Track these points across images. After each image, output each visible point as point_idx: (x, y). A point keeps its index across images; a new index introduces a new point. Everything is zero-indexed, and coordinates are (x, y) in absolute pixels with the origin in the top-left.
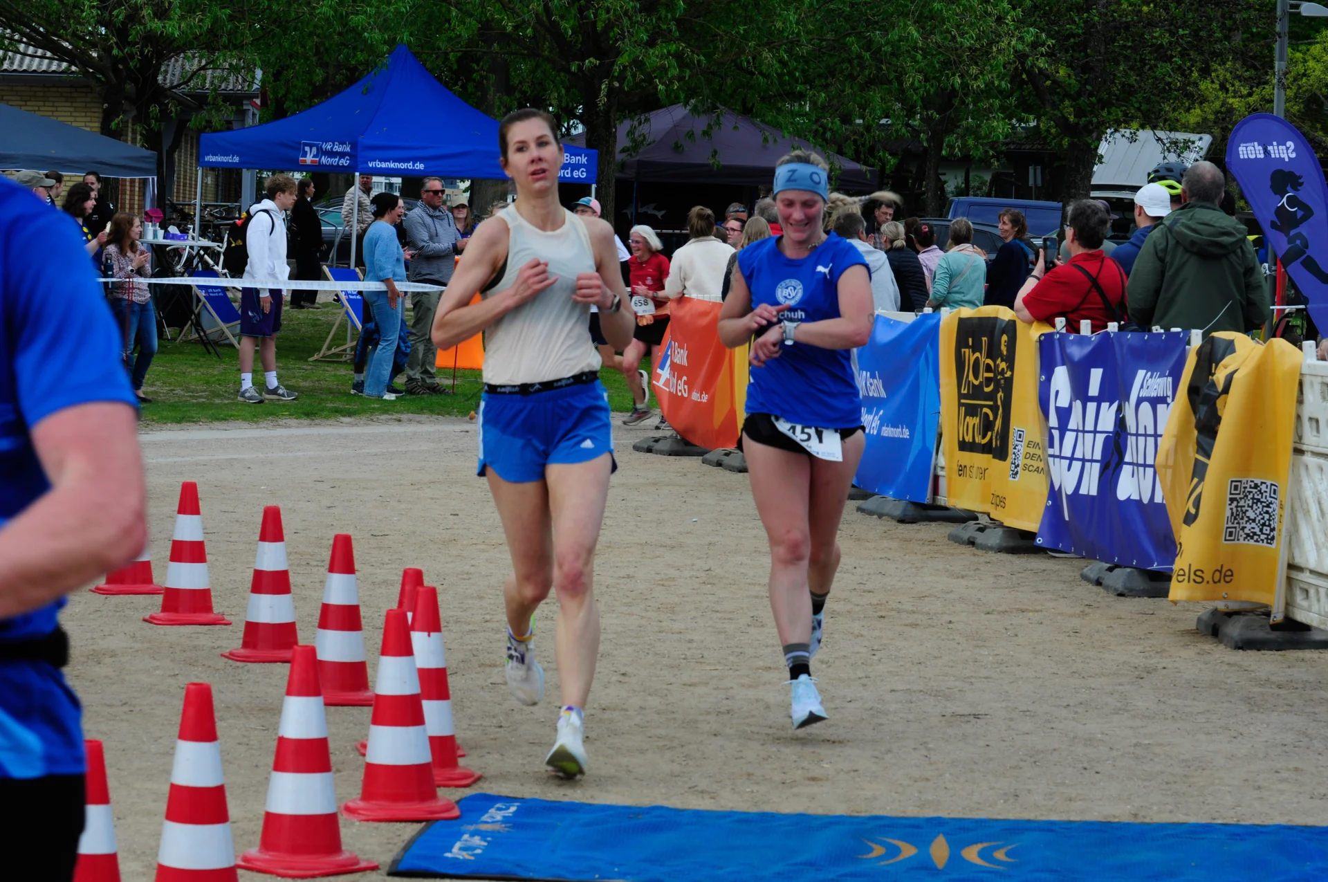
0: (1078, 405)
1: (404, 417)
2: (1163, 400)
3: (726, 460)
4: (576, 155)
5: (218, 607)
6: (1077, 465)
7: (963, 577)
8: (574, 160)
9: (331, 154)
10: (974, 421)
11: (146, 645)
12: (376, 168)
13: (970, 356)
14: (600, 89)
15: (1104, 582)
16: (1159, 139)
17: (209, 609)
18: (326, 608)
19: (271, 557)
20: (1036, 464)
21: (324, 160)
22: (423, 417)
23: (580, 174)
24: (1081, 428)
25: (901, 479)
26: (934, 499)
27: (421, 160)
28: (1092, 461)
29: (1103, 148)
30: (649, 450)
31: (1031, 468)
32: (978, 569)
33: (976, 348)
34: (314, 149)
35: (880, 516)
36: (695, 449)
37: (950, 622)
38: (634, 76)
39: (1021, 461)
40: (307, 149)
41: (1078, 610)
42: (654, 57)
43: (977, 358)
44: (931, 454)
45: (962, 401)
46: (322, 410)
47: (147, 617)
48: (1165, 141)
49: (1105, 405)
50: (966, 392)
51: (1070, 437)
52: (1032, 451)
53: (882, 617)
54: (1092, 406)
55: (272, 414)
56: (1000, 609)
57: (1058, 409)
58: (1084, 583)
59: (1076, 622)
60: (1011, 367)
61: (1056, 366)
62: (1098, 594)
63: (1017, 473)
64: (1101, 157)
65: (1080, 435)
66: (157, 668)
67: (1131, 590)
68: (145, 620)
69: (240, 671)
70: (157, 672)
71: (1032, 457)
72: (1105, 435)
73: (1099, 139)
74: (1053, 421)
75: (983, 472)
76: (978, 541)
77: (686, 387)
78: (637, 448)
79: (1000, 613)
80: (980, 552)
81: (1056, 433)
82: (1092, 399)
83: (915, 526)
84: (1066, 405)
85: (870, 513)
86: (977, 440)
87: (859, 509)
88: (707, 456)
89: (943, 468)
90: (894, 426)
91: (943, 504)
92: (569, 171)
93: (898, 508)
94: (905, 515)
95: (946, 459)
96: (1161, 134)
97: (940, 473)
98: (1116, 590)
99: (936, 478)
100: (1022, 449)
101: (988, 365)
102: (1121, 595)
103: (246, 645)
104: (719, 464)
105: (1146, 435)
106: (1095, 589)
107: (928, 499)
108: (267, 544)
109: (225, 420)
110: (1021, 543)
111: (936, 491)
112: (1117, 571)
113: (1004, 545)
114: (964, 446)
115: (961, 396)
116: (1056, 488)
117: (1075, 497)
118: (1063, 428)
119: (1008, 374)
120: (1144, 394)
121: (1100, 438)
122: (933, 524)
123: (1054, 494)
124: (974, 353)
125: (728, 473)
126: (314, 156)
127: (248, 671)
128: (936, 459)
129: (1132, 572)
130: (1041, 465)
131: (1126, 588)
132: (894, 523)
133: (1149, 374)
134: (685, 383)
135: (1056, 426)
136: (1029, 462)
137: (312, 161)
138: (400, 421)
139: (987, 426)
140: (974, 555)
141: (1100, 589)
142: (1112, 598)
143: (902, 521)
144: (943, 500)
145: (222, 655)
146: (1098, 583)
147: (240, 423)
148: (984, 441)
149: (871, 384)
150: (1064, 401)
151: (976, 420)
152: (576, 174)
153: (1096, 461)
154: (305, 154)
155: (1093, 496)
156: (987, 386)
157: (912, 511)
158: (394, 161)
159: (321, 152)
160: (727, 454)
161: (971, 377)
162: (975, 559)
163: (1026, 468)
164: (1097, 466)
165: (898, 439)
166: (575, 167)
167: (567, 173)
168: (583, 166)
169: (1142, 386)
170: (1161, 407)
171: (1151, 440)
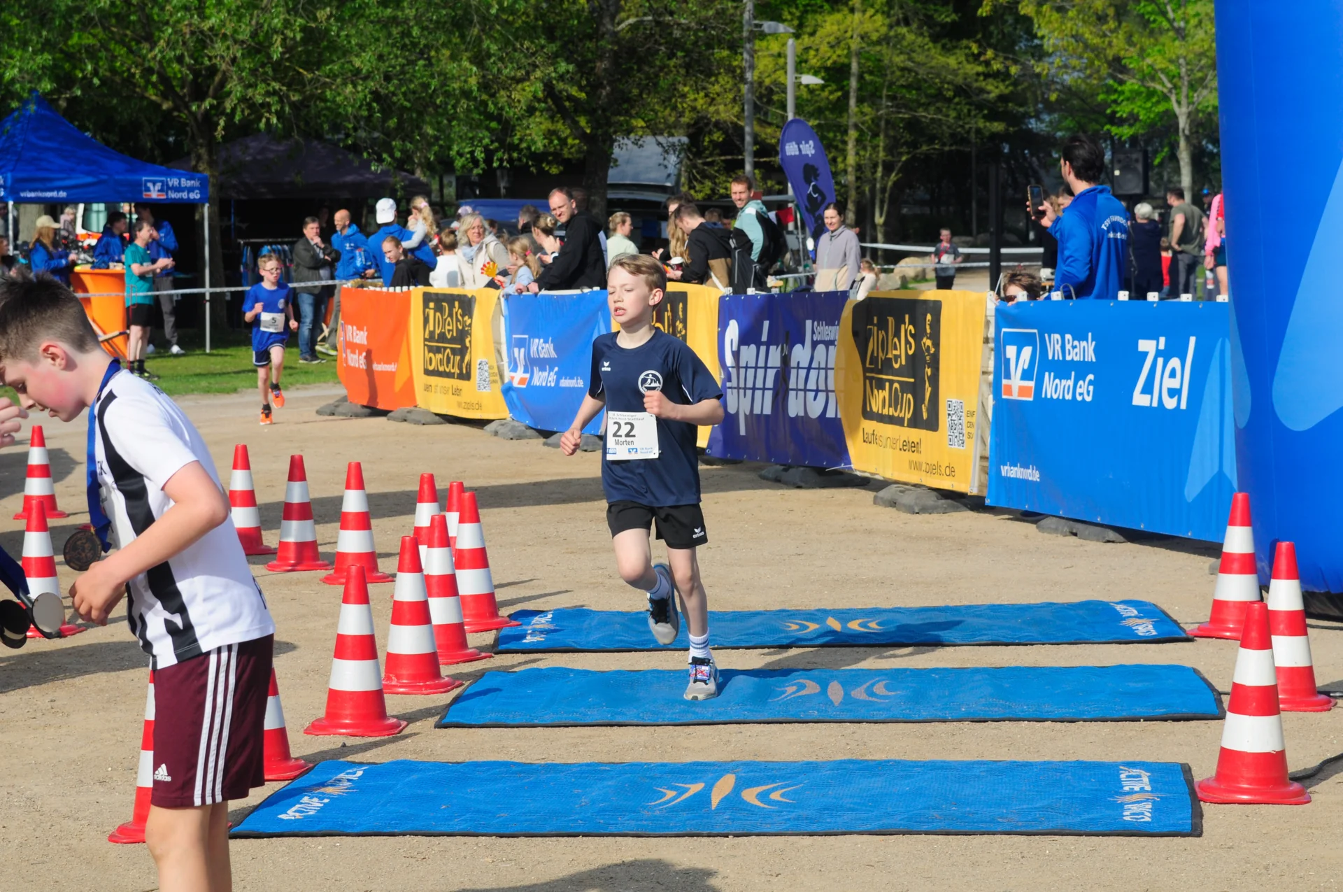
0: (751, 348)
2: (835, 342)
3: (409, 416)
4: (190, 180)
6: (749, 393)
8: (190, 183)
12: (28, 198)
14: (218, 124)
15: (781, 479)
16: (659, 144)
23: (195, 196)
24: (752, 365)
27: (64, 189)
28: (764, 389)
29: (616, 153)
30: (333, 414)
36: (379, 410)
38: (243, 111)
42: (258, 96)
49: (772, 348)
54: (763, 348)
57: (733, 352)
58: (764, 481)
60: (685, 327)
64: (616, 161)
65: (752, 370)
72: (775, 370)
73: (611, 146)
74: (730, 362)
78: (319, 412)
81: (733, 372)
82: (763, 344)
87: (545, 444)
88: (390, 414)
90: (572, 378)
92: (186, 193)
96: (660, 139)
98: (794, 484)
102: (798, 487)
104: (406, 420)
105: (819, 369)
112: (792, 471)
116: (732, 413)
118: (738, 368)
119: (683, 332)
120: (818, 338)
121: (771, 374)
123: (731, 417)
131: (803, 483)
133: (816, 323)
134: (365, 357)
135: (734, 365)
141: (779, 484)
142: (791, 490)
146: (777, 480)
149: (542, 349)
152: (191, 195)
153: (769, 389)
155: (767, 416)
158: (42, 191)
160: (409, 412)
164: (769, 394)
165: (574, 388)
166: (191, 190)
167: (184, 195)
168: (197, 188)
169: (813, 332)
170: (831, 348)
171: (822, 372)
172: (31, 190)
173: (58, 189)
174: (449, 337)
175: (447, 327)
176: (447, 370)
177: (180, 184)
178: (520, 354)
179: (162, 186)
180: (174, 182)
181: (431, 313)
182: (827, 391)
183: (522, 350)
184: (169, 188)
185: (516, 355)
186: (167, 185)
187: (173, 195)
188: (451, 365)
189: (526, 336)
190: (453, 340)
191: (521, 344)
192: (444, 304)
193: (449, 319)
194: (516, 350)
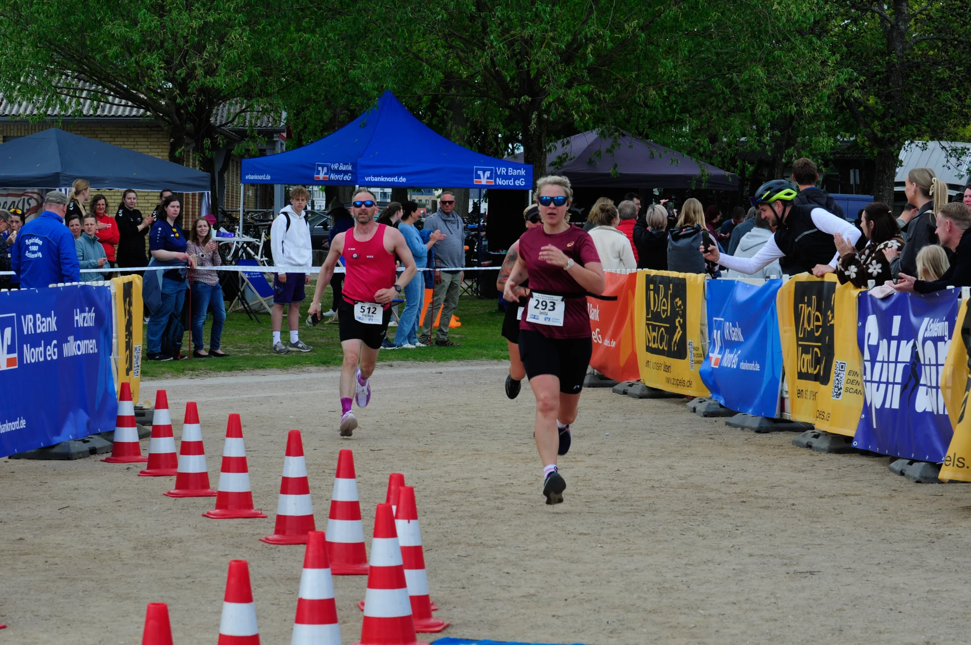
0: (884, 343)
1: (395, 363)
2: (941, 339)
3: (630, 390)
4: (517, 169)
5: (257, 505)
6: (883, 387)
7: (803, 472)
8: (516, 172)
9: (338, 172)
10: (808, 357)
11: (205, 534)
12: (371, 182)
13: (805, 309)
15: (906, 473)
16: (943, 148)
17: (250, 506)
18: (334, 503)
19: (294, 467)
20: (855, 387)
21: (333, 177)
22: (409, 363)
23: (520, 183)
24: (886, 360)
25: (757, 401)
26: (781, 415)
27: (404, 175)
28: (894, 383)
29: (902, 155)
31: (851, 390)
32: (813, 465)
33: (809, 304)
34: (325, 169)
35: (743, 428)
36: (609, 382)
37: (793, 505)
38: (557, 110)
39: (843, 385)
40: (320, 168)
41: (887, 494)
42: (572, 95)
43: (810, 311)
44: (778, 382)
45: (800, 343)
46: (335, 359)
47: (205, 513)
48: (948, 149)
49: (903, 343)
50: (802, 336)
51: (878, 366)
52: (852, 378)
53: (743, 502)
54: (894, 343)
55: (298, 363)
56: (830, 494)
57: (869, 346)
58: (892, 474)
59: (885, 502)
60: (833, 317)
61: (869, 315)
62: (901, 482)
63: (840, 394)
64: (901, 162)
65: (885, 365)
66: (212, 550)
67: (926, 478)
68: (204, 516)
69: (273, 551)
70: (213, 553)
71: (852, 382)
72: (904, 364)
73: (899, 149)
74: (867, 356)
75: (815, 395)
76: (814, 445)
77: (600, 336)
79: (829, 497)
80: (815, 453)
81: (868, 365)
82: (894, 338)
83: (769, 435)
84: (875, 343)
85: (736, 426)
86: (810, 372)
87: (728, 424)
88: (616, 387)
89: (787, 392)
90: (750, 362)
91: (788, 418)
92: (512, 181)
93: (755, 422)
94: (761, 427)
95: (789, 385)
96: (944, 143)
97: (785, 396)
98: (914, 478)
99: (783, 400)
100: (844, 376)
101: (817, 316)
102: (918, 482)
103: (277, 532)
104: (625, 393)
105: (930, 365)
106: (900, 478)
107: (777, 415)
108: (291, 458)
109: (264, 368)
110: (845, 445)
111: (782, 409)
112: (915, 465)
113: (833, 447)
114: (802, 376)
115: (798, 339)
116: (868, 404)
117: (881, 411)
118: (873, 361)
119: (832, 322)
120: (928, 335)
121: (900, 367)
122: (782, 433)
123: (867, 409)
124: (808, 307)
125: (631, 399)
126: (325, 174)
127: (279, 551)
128: (782, 386)
129: (924, 466)
130: (859, 388)
131: (922, 477)
132: (753, 433)
133: (932, 320)
134: (599, 333)
135: (869, 359)
136: (850, 386)
137: (324, 178)
138: (391, 366)
139: (817, 361)
140: (811, 455)
141: (903, 478)
142: (911, 484)
143: (759, 431)
144: (788, 415)
145: (260, 540)
146: (902, 473)
147: (274, 370)
148: (815, 372)
149: (733, 332)
150: (873, 341)
151: (809, 357)
152: (517, 183)
153: (898, 384)
154: (318, 173)
156: (817, 332)
157: (766, 424)
158: (384, 176)
159: (330, 171)
160: (631, 386)
161: (806, 325)
162: (812, 458)
163: (847, 390)
164: (898, 388)
165: (753, 371)
166: (517, 178)
167: (511, 183)
168: (522, 176)
169: (926, 330)
170: (940, 344)
171: (934, 368)
172: (374, 176)
173: (399, 175)
174: (664, 317)
175: (662, 308)
176: (661, 348)
177: (507, 172)
178: (717, 334)
179: (491, 174)
180: (503, 170)
181: (652, 293)
182: (937, 388)
183: (719, 332)
184: (497, 176)
185: (715, 337)
186: (496, 173)
187: (500, 182)
188: (664, 343)
189: (723, 319)
190: (667, 319)
191: (720, 326)
192: (661, 286)
193: (664, 300)
194: (715, 331)
